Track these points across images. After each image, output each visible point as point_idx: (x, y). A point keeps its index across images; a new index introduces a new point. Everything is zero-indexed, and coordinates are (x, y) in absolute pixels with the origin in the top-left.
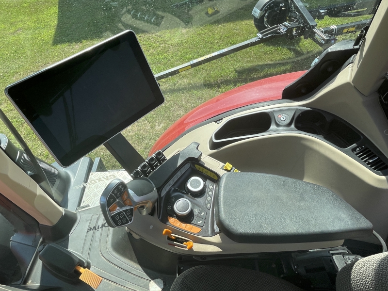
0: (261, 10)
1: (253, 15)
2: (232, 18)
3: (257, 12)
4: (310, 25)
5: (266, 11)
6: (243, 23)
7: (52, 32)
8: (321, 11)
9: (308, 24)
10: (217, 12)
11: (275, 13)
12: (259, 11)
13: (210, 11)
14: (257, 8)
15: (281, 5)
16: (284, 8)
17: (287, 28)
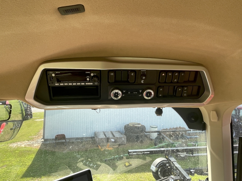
0: (156, 167)
1: (151, 170)
2: (139, 170)
3: (153, 168)
4: (187, 179)
5: (159, 168)
6: (146, 174)
7: (25, 169)
8: (191, 171)
9: (186, 178)
10: (130, 165)
11: (164, 170)
12: (155, 168)
13: (127, 164)
14: (153, 165)
15: (167, 165)
16: (169, 167)
17: (173, 179)
